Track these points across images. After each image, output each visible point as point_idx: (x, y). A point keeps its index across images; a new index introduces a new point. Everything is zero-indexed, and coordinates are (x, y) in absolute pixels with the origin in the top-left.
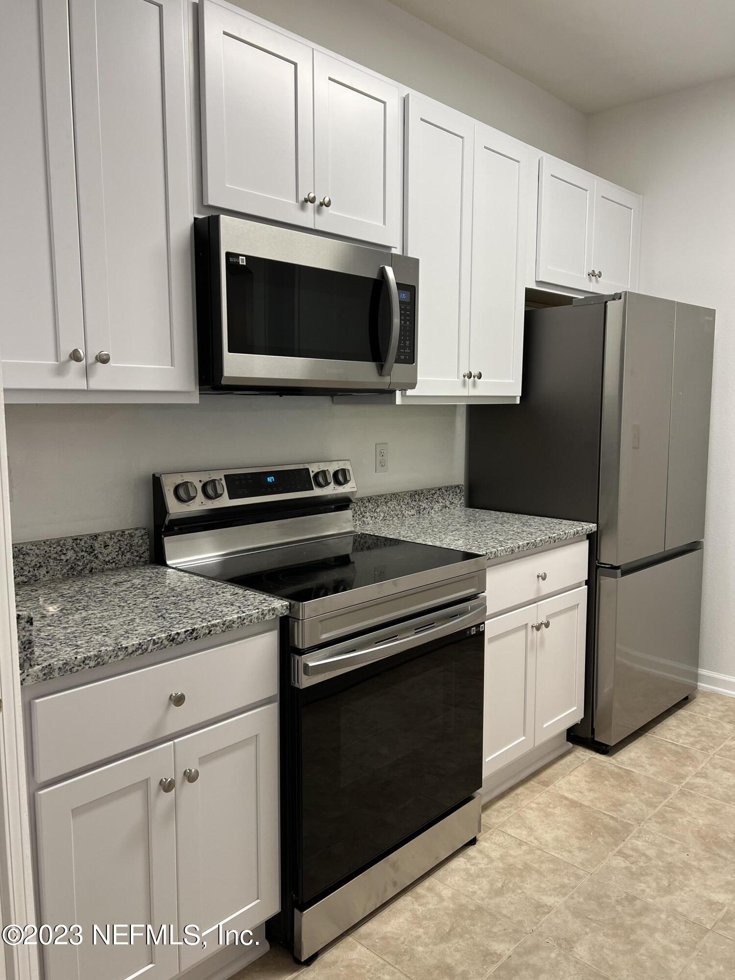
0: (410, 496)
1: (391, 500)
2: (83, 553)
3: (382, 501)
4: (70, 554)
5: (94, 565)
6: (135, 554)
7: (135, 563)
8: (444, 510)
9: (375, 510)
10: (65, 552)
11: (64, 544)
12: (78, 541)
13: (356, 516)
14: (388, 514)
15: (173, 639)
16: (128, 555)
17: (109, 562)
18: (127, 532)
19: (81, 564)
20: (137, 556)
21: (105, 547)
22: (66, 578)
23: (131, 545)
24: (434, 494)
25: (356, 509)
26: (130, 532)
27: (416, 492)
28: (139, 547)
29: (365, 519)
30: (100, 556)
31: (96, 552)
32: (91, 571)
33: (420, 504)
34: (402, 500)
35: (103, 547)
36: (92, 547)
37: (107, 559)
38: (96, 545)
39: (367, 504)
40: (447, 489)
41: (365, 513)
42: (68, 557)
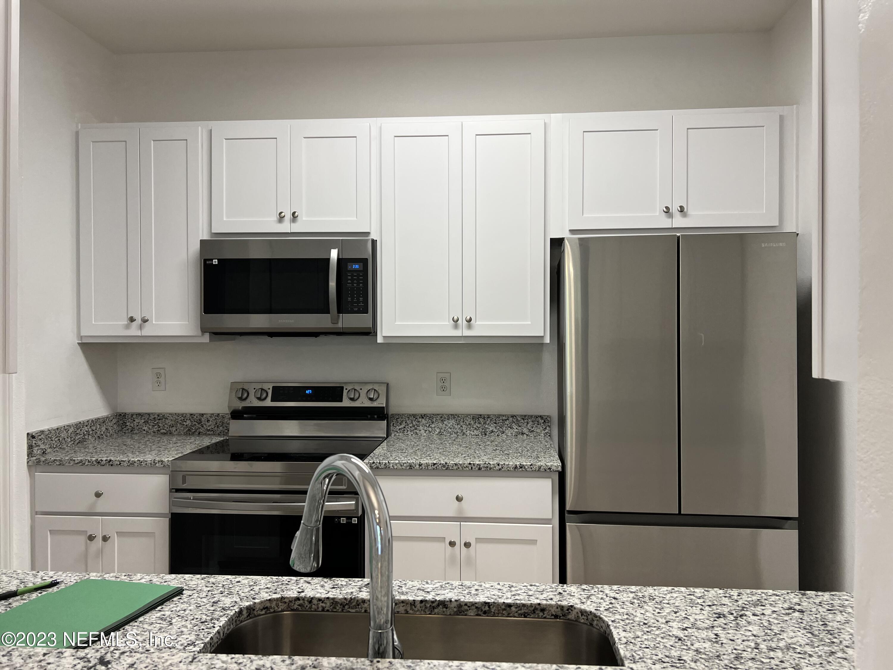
0: (473, 419)
1: (448, 419)
2: (195, 423)
3: (437, 418)
4: (188, 422)
5: (201, 431)
6: (225, 428)
7: (225, 434)
8: (520, 436)
9: (429, 425)
10: (185, 420)
11: (185, 416)
12: (193, 416)
13: (408, 428)
14: (444, 431)
15: (99, 463)
16: (221, 428)
17: (209, 430)
18: (220, 415)
19: (194, 428)
20: (226, 430)
21: (208, 421)
22: (186, 434)
23: (223, 423)
24: (506, 420)
25: (408, 422)
26: (222, 415)
27: (481, 415)
28: (227, 424)
29: (418, 431)
30: (205, 426)
31: (202, 423)
32: (199, 434)
33: (487, 426)
34: (462, 420)
35: (206, 421)
36: (200, 420)
37: (208, 428)
38: (203, 419)
39: (420, 420)
40: (524, 417)
41: (417, 426)
42: (187, 424)
